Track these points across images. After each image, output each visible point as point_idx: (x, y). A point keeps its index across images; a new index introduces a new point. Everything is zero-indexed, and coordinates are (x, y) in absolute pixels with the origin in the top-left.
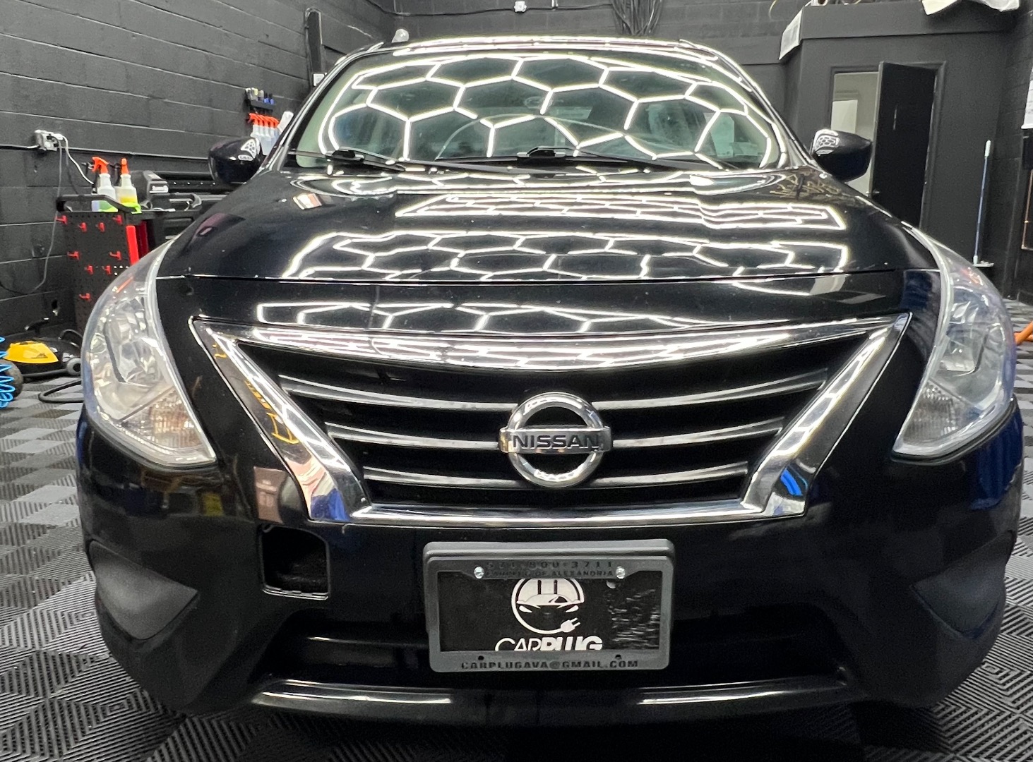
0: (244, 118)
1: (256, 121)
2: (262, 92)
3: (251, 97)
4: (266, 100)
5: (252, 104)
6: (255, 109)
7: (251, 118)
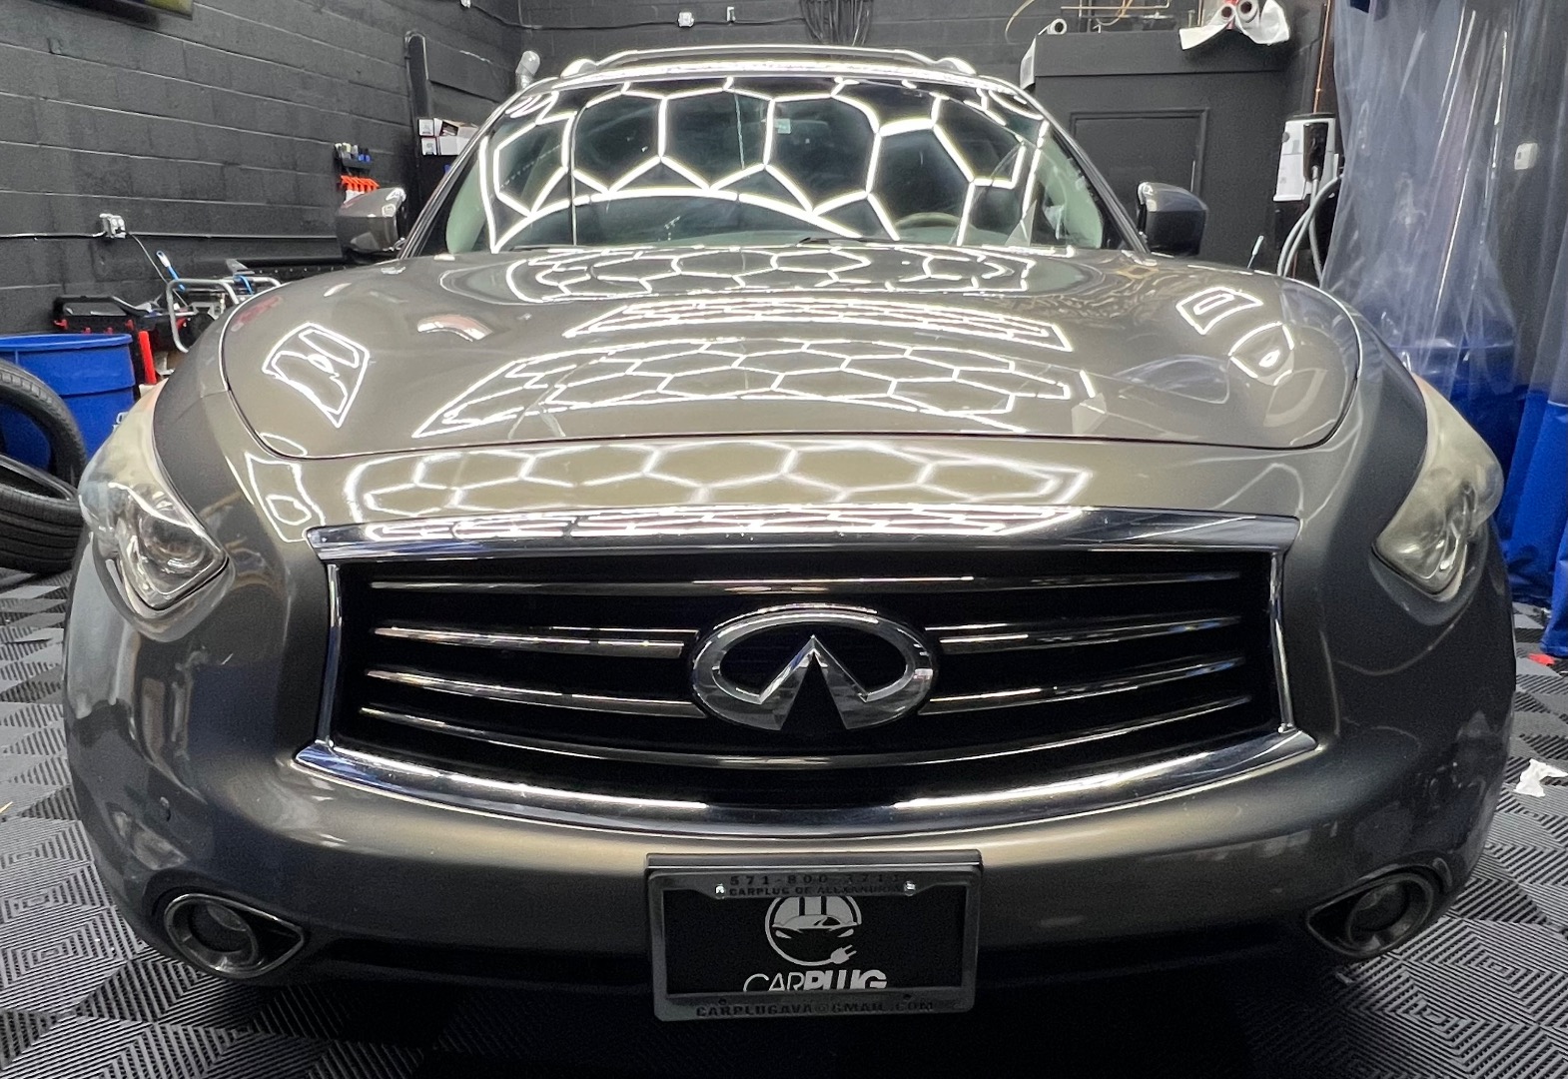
0: (334, 181)
1: (350, 186)
2: (356, 147)
3: (343, 155)
4: (361, 158)
5: (345, 163)
6: (348, 170)
7: (343, 183)
